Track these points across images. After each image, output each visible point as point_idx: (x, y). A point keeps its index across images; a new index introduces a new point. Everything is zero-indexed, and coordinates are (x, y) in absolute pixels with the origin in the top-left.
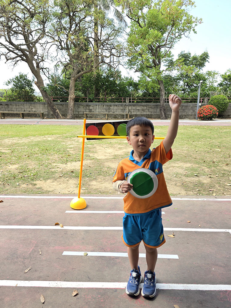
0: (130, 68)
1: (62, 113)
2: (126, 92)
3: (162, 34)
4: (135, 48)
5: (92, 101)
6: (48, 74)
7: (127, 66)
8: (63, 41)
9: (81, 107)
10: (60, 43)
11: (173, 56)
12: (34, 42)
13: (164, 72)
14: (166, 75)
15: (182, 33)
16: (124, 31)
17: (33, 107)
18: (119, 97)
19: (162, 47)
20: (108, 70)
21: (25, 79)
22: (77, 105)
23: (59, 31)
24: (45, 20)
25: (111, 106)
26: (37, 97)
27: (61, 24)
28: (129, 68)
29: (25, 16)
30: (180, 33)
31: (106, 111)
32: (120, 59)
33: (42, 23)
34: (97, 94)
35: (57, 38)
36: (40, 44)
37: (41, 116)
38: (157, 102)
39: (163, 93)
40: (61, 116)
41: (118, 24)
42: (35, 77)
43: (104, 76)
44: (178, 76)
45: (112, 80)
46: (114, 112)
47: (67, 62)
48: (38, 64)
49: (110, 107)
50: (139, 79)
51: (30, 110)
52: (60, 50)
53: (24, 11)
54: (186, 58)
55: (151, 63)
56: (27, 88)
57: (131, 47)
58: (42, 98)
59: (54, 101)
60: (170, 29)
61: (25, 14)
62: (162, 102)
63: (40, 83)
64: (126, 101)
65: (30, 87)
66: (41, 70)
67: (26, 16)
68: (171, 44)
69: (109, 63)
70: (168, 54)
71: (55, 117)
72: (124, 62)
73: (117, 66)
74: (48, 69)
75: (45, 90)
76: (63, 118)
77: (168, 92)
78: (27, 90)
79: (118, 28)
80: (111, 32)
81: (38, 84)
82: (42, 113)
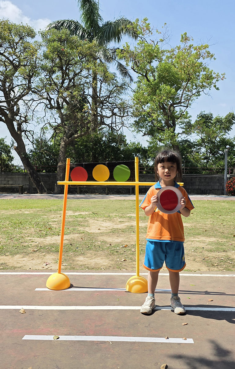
0: (136, 131)
1: (48, 187)
3: (176, 91)
4: (143, 107)
6: (32, 138)
7: (133, 129)
8: (53, 99)
10: (50, 102)
11: (190, 117)
13: (180, 135)
14: (182, 139)
15: (201, 90)
16: (129, 87)
17: (10, 179)
19: (176, 106)
20: (109, 134)
21: (1, 144)
24: (31, 74)
26: (16, 166)
27: (51, 78)
28: (136, 132)
29: (6, 69)
30: (198, 89)
32: (124, 120)
33: (27, 77)
35: (45, 95)
36: (24, 100)
37: (20, 190)
40: (46, 190)
41: (122, 80)
42: (15, 141)
43: (104, 140)
44: (198, 142)
45: (114, 145)
47: (57, 124)
48: (19, 125)
50: (148, 144)
52: (48, 109)
53: (6, 63)
54: (207, 119)
55: (164, 125)
56: (4, 155)
57: (137, 106)
58: (23, 168)
59: (39, 171)
61: (7, 66)
63: (21, 149)
65: (7, 154)
66: (23, 133)
67: (8, 70)
68: (188, 102)
69: (110, 125)
70: (184, 115)
71: (38, 191)
72: (129, 123)
73: (120, 129)
74: (32, 132)
75: (26, 157)
76: (49, 193)
77: (186, 160)
78: (4, 157)
79: (121, 83)
80: (112, 88)
81: (18, 150)
82: (21, 186)
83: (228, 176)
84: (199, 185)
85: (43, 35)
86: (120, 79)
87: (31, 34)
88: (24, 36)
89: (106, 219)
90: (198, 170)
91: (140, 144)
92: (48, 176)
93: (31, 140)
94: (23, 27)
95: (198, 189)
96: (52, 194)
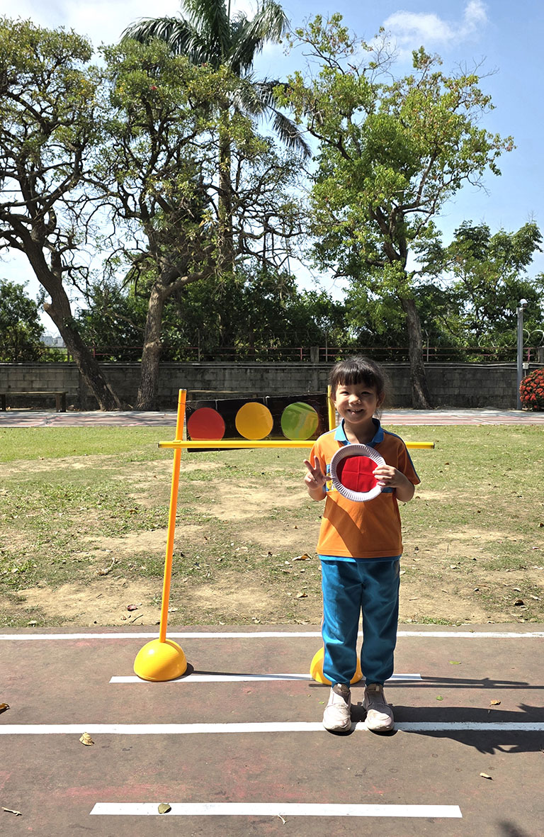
0: (319, 266)
1: (122, 395)
2: (309, 331)
3: (408, 177)
4: (335, 213)
5: (210, 359)
6: (85, 284)
7: (312, 262)
8: (133, 195)
9: (179, 375)
10: (125, 201)
11: (439, 233)
12: (48, 197)
13: (416, 276)
14: (422, 284)
15: (462, 175)
16: (301, 170)
17: (36, 377)
18: (289, 346)
19: (408, 212)
20: (258, 273)
21: (17, 298)
22: (168, 369)
23: (122, 170)
24: (82, 141)
25: (267, 371)
26: (48, 348)
27: (127, 151)
28: (318, 268)
29: (26, 131)
30: (455, 174)
31: (253, 385)
32: (291, 242)
33: (72, 147)
34: (227, 339)
35: (114, 188)
36: (66, 202)
37: (58, 402)
38: (401, 360)
39: (417, 333)
40: (118, 401)
41: (286, 152)
42: (47, 293)
43: (247, 288)
44: (459, 289)
45: (270, 299)
46: (276, 389)
47: (141, 252)
48: (56, 256)
49: (265, 375)
50: (346, 296)
51: (24, 385)
52: (121, 218)
53: (24, 118)
54: (477, 240)
55: (380, 252)
56: (23, 324)
57: (321, 211)
58: (65, 351)
59: (100, 358)
60: (428, 165)
61: (27, 124)
62: (414, 359)
63: (60, 309)
64: (312, 357)
65: (30, 321)
66: (65, 273)
67: (30, 131)
68: (433, 202)
69: (261, 254)
70: (425, 229)
71: (101, 405)
72: (302, 249)
73: (282, 263)
74: (86, 269)
75: (73, 328)
76: (124, 408)
77: (431, 330)
78: (22, 328)
79: (284, 161)
80: (265, 171)
81: (53, 311)
82: (61, 394)
83: (525, 365)
84: (460, 387)
85: (109, 54)
86: (282, 151)
87: (82, 51)
88: (67, 56)
89: (257, 483)
90: (459, 353)
91: (328, 294)
92: (122, 369)
93: (83, 287)
94: (64, 36)
95: (459, 395)
96: (130, 410)
